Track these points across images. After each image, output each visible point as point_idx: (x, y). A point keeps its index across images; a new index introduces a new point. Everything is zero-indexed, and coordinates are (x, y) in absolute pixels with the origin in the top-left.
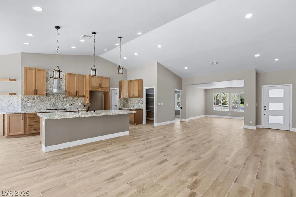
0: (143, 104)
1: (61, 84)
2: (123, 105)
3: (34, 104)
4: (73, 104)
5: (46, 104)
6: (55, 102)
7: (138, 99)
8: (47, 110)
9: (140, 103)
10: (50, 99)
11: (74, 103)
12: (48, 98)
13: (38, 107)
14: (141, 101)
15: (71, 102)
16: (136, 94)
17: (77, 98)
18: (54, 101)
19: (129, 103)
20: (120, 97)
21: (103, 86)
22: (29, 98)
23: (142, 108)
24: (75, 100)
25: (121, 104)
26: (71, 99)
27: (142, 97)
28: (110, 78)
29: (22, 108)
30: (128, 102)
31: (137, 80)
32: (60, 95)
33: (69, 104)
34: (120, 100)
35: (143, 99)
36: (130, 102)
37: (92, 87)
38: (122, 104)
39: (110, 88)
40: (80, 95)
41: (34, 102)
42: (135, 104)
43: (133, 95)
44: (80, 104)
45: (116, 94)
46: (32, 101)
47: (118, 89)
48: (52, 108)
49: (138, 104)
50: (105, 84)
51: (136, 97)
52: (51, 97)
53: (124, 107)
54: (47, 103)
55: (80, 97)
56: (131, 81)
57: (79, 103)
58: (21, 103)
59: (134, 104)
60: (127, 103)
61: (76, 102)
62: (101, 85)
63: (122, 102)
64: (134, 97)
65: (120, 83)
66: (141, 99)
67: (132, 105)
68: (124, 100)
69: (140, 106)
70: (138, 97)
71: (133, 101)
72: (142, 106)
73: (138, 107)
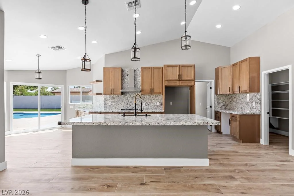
0: (260, 104)
1: (137, 81)
2: (224, 105)
3: (113, 104)
4: (149, 104)
5: (123, 103)
6: (131, 102)
7: (250, 95)
8: (121, 110)
9: (254, 104)
10: (127, 98)
11: (150, 102)
12: (125, 97)
13: (117, 107)
15: (148, 101)
16: (245, 86)
17: (154, 96)
18: (130, 100)
19: (234, 103)
20: (216, 93)
21: (184, 77)
22: (110, 97)
23: (258, 113)
24: (152, 99)
25: (218, 103)
26: (148, 97)
27: (259, 91)
28: (194, 66)
29: (105, 107)
30: (232, 100)
31: (246, 60)
32: (136, 93)
33: (146, 104)
34: (218, 98)
35: (261, 95)
37: (168, 81)
38: (222, 104)
39: (196, 80)
40: (154, 93)
41: (114, 102)
42: (244, 105)
43: (239, 88)
44: (158, 104)
45: (211, 88)
46: (112, 100)
47: (213, 82)
48: (129, 108)
49: (250, 104)
50: (188, 75)
51: (245, 92)
52: (128, 95)
53: (225, 109)
54: (125, 103)
55: (158, 95)
56: (235, 65)
57: (156, 103)
58: (105, 103)
60: (231, 103)
61: (153, 101)
62: (180, 77)
63: (220, 101)
64: (240, 91)
65: (217, 70)
66: (257, 96)
67: (239, 106)
68: (224, 97)
69: (254, 107)
70: (248, 91)
71: (241, 99)
72: (259, 108)
73: (250, 110)
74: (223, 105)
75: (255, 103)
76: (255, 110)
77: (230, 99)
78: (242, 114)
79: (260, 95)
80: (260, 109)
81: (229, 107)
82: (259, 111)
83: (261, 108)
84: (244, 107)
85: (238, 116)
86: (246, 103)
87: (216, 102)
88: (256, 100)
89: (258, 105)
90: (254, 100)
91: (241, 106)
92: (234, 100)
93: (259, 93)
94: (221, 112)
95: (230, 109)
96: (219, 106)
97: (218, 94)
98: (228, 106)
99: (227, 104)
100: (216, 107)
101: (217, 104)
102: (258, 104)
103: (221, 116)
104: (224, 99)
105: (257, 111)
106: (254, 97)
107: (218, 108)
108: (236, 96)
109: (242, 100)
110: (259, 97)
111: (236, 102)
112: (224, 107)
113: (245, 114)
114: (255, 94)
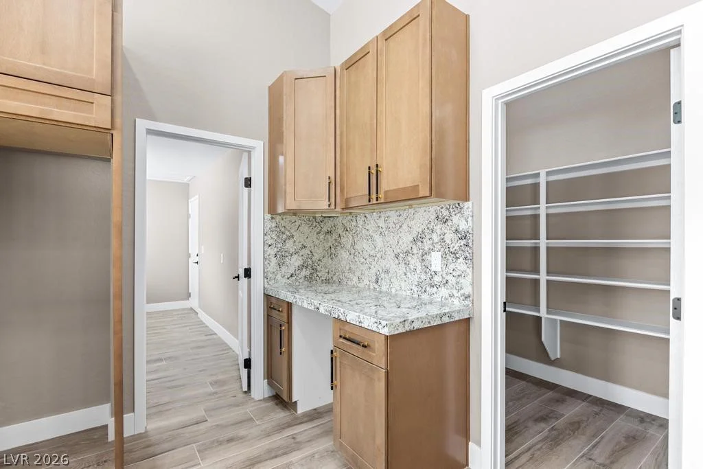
0: (472, 259)
2: (304, 265)
7: (422, 216)
9: (436, 260)
14: (449, 236)
19: (344, 255)
25: (282, 257)
30: (338, 243)
31: (412, 16)
34: (280, 231)
35: (476, 217)
36: (347, 240)
38: (296, 261)
42: (390, 263)
43: (374, 175)
45: (248, 183)
47: (259, 150)
49: (414, 261)
51: (408, 197)
59: (383, 263)
60: (332, 253)
63: (290, 246)
64: (381, 195)
65: (276, 95)
66: (455, 219)
67: (364, 268)
68: (305, 228)
69: (437, 279)
70: (424, 191)
71: (376, 236)
72: (466, 282)
73: (415, 289)
74: (300, 263)
75: (444, 257)
76: (444, 292)
77: (328, 236)
78: (401, 330)
79: (467, 213)
80: (468, 290)
81: (323, 274)
82: (467, 297)
83: (476, 283)
84: (387, 272)
85: (379, 346)
86: (397, 256)
87: (272, 251)
88: (448, 242)
89: (461, 265)
90: (436, 238)
91: (373, 271)
92: (343, 240)
93: (467, 205)
94: (290, 305)
95: (327, 281)
96: (284, 269)
97: (280, 209)
98: (319, 268)
99: (316, 257)
100: (270, 275)
101: (274, 260)
102: (461, 260)
103: (289, 322)
104: (304, 234)
105: (451, 296)
106: (439, 228)
107: (279, 277)
108: (354, 223)
109: (379, 241)
110: (463, 226)
111: (353, 251)
112: (305, 272)
113: (417, 325)
114: (445, 213)
